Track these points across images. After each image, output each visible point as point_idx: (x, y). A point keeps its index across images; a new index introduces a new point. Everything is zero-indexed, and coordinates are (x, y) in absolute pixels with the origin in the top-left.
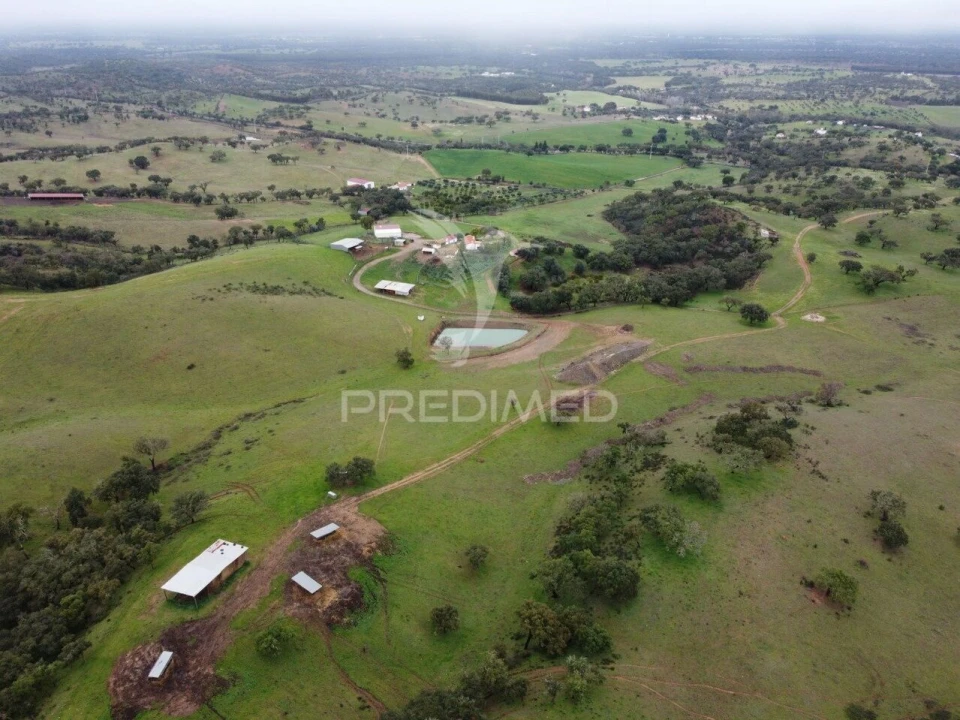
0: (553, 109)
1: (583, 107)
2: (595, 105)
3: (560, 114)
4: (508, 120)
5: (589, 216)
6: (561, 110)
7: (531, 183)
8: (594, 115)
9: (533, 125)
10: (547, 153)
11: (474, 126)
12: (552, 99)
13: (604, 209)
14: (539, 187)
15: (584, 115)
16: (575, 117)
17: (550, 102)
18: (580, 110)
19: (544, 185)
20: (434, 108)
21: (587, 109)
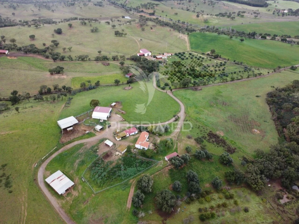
0: (269, 10)
1: (284, 10)
2: (291, 9)
3: (272, 13)
4: (242, 16)
5: (257, 96)
6: (273, 11)
7: (234, 61)
8: (289, 15)
9: (254, 20)
10: (254, 38)
11: (225, 18)
12: (270, 4)
13: (270, 90)
14: (238, 64)
15: (283, 14)
16: (279, 15)
17: (269, 6)
18: (283, 12)
19: (241, 63)
20: (213, 7)
21: (286, 12)
